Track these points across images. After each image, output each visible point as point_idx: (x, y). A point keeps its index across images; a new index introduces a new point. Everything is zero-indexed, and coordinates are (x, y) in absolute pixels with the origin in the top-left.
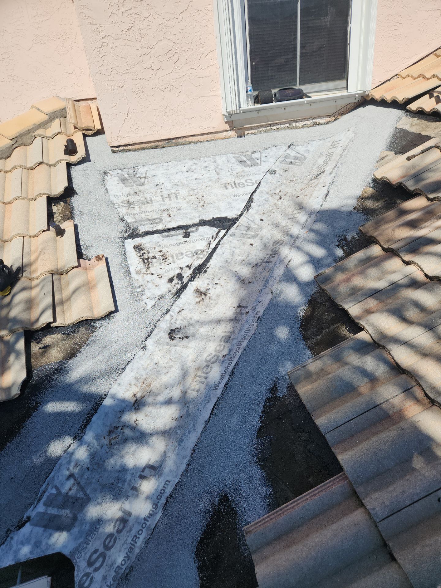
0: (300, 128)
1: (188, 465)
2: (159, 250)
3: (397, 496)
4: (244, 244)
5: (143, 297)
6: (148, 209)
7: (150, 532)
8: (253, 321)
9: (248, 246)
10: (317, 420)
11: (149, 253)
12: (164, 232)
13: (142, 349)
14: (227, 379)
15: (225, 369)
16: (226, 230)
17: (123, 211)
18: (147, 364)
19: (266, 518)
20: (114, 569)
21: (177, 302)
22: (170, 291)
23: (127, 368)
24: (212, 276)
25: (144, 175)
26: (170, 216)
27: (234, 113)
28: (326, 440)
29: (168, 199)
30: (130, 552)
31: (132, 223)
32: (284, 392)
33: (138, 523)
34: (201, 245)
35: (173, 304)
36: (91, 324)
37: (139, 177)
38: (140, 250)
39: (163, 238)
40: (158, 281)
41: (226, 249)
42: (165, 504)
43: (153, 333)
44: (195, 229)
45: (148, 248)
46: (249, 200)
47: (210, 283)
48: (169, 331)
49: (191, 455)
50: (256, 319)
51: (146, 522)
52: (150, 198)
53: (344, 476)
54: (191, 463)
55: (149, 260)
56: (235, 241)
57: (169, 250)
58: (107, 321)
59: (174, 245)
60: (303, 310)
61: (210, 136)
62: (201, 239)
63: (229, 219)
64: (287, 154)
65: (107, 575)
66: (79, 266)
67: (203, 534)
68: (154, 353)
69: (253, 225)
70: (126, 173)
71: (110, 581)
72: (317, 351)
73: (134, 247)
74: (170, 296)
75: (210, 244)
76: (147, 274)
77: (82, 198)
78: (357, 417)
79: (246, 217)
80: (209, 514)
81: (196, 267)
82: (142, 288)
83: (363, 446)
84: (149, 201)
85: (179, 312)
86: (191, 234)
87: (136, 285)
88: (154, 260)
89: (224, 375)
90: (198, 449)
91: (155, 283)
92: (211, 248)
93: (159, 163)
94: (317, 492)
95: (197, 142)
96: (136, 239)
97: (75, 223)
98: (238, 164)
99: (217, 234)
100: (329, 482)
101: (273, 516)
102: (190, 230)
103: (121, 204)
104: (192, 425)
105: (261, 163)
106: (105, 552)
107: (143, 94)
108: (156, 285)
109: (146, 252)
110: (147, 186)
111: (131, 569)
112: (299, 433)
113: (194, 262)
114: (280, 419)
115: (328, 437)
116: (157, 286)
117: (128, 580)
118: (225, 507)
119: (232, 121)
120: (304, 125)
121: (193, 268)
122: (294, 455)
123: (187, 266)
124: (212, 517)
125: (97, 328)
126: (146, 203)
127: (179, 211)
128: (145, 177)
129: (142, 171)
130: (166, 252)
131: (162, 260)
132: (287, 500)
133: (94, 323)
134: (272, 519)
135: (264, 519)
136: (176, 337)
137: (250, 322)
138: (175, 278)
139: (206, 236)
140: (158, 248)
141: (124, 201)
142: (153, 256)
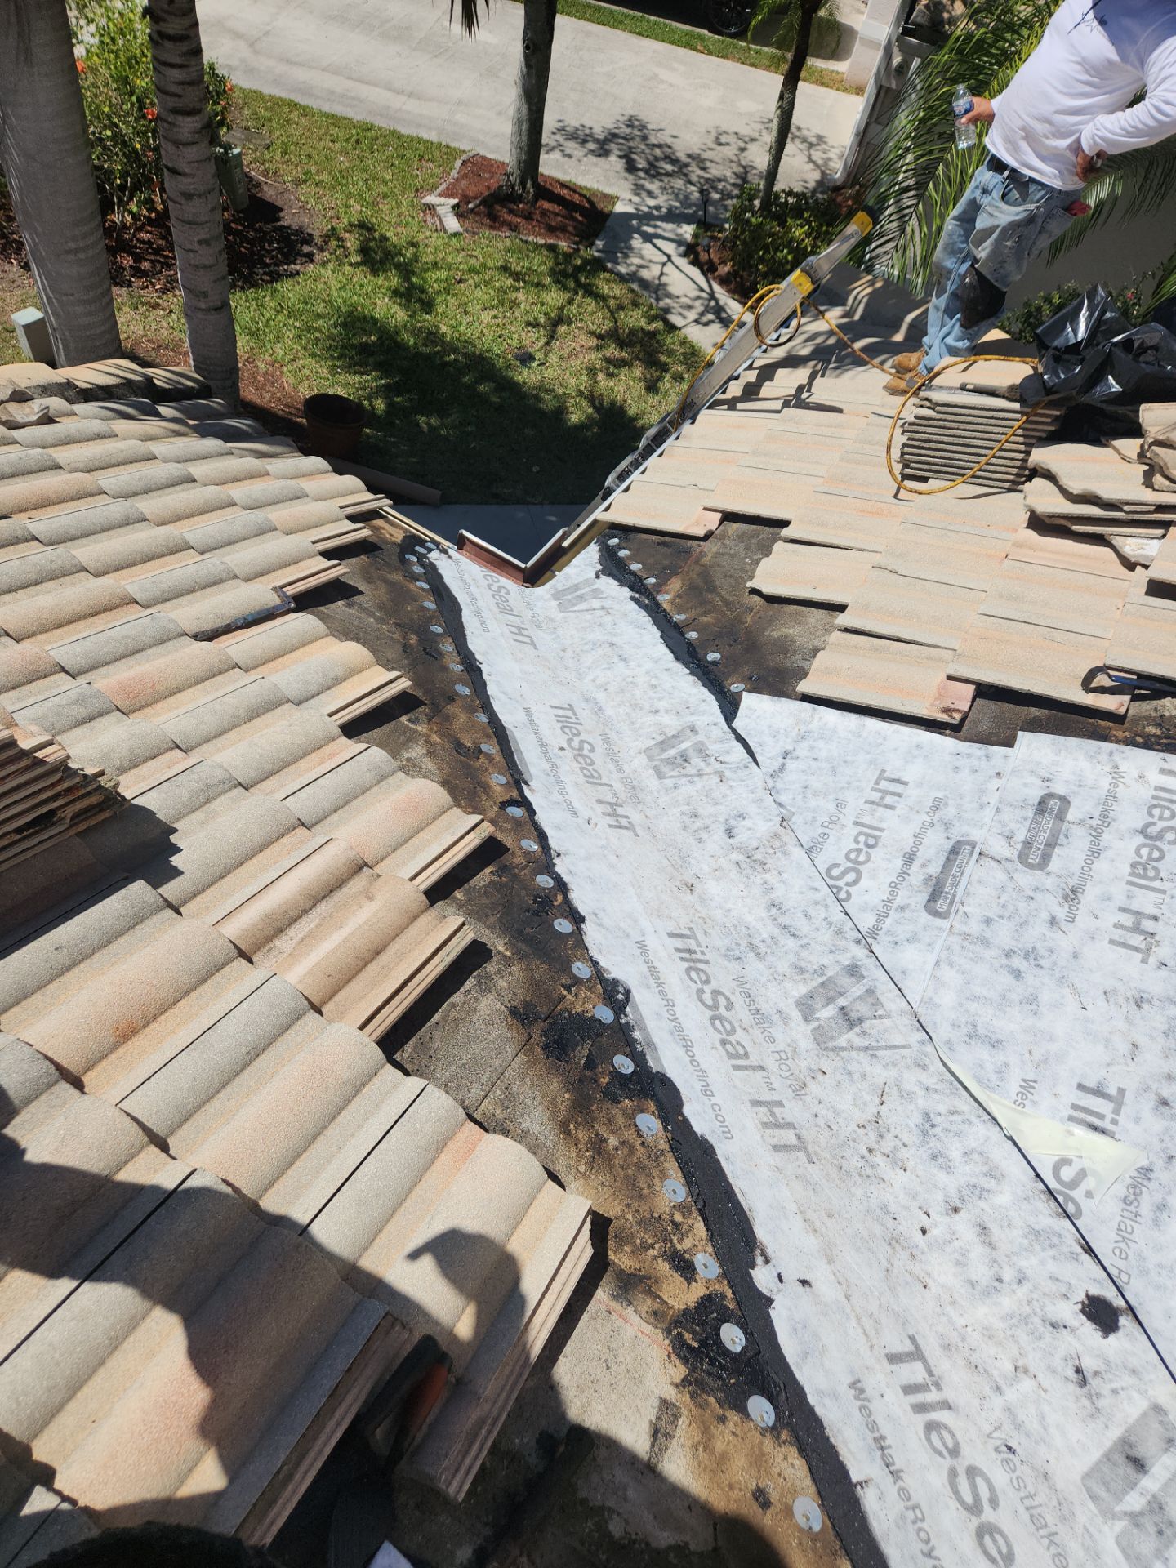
56: (825, 961)
62: (889, 901)
69: (852, 1036)
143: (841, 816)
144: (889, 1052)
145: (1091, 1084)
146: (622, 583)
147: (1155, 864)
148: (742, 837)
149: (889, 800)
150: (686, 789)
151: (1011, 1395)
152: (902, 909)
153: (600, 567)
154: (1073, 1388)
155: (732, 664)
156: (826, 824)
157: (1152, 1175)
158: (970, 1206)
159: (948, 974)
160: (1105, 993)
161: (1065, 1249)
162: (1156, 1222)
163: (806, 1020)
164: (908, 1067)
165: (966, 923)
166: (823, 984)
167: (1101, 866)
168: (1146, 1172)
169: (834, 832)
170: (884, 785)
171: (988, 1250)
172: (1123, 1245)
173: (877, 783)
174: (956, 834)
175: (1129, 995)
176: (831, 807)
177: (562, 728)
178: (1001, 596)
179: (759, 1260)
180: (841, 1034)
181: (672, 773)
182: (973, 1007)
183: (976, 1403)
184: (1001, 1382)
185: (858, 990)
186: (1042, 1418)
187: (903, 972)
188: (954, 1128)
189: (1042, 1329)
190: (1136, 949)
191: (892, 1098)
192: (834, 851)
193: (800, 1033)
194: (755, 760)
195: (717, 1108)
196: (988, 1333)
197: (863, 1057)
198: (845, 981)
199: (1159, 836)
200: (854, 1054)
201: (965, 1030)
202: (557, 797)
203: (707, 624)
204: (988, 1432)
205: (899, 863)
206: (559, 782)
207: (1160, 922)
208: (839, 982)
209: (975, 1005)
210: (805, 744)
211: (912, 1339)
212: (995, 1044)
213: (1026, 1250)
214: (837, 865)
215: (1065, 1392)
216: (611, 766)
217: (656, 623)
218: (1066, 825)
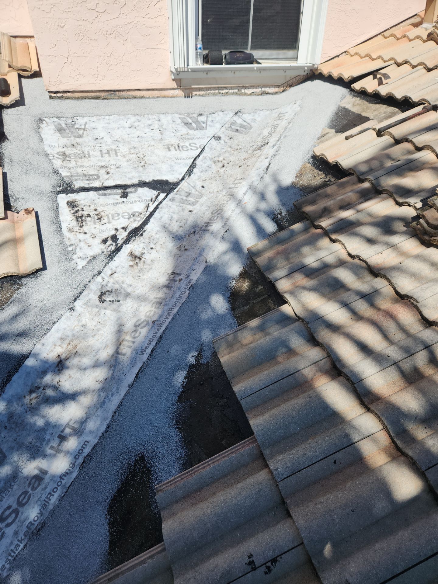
0: (248, 95)
1: (108, 426)
2: (94, 209)
3: (298, 458)
4: (183, 210)
5: (74, 257)
6: (86, 164)
7: (65, 490)
8: (185, 289)
9: (186, 213)
10: (235, 387)
11: (83, 210)
12: (100, 190)
13: (70, 310)
14: (155, 345)
15: (153, 334)
16: (166, 194)
17: (58, 163)
18: (74, 326)
19: (177, 478)
20: (26, 525)
21: (110, 264)
22: (103, 252)
23: (53, 329)
24: (147, 240)
25: (83, 127)
26: (108, 173)
27: (181, 70)
28: (241, 405)
29: (107, 155)
30: (43, 509)
31: (67, 177)
32: (208, 359)
33: (54, 481)
34: (139, 207)
35: (105, 266)
36: (16, 281)
37: (77, 128)
38: (74, 207)
39: (99, 196)
40: (90, 241)
41: (164, 213)
42: (82, 463)
43: (83, 294)
44: (134, 189)
45: (82, 205)
46: (191, 165)
47: (145, 247)
48: (99, 294)
49: (112, 417)
50: (189, 287)
51: (61, 480)
52: (88, 152)
53: (254, 439)
54: (111, 425)
55: (83, 218)
56: (175, 206)
57: (105, 209)
58: (33, 279)
59: (111, 204)
60: (234, 281)
61: (156, 92)
62: (139, 201)
63: (170, 183)
64: (234, 120)
65: (18, 531)
66: (6, 218)
67: (117, 491)
68: (83, 315)
69: (193, 191)
70: (63, 122)
71: (21, 535)
72: (243, 321)
73: (68, 203)
74: (103, 257)
75: (148, 207)
76: (80, 233)
77: (14, 145)
78: (271, 385)
79: (187, 182)
80: (125, 473)
81: (132, 230)
82: (73, 246)
83: (274, 412)
84: (87, 156)
85: (111, 275)
86: (129, 195)
87: (68, 243)
88: (89, 219)
89: (151, 340)
90: (119, 412)
91: (88, 243)
92: (149, 211)
93: (100, 116)
94: (227, 453)
95: (142, 97)
96: (70, 195)
97: (5, 171)
98: (183, 126)
99: (157, 197)
100: (240, 445)
101: (185, 476)
102: (128, 190)
103: (56, 156)
104: (115, 388)
105: (206, 127)
106: (19, 508)
107: (86, 37)
108: (89, 244)
109: (80, 209)
110: (85, 139)
111: (43, 525)
112: (218, 399)
113: (130, 224)
114: (201, 385)
115: (243, 403)
116: (89, 246)
117: (40, 535)
118: (140, 467)
119: (180, 79)
120: (252, 93)
121: (129, 230)
122: (211, 419)
123: (123, 228)
124: (127, 476)
125: (22, 285)
126: (83, 157)
127: (118, 169)
128: (84, 129)
129: (81, 121)
130: (102, 211)
131: (97, 219)
132: (200, 461)
133: (20, 279)
134: (183, 479)
135: (175, 479)
136: (106, 300)
137: (182, 289)
138: (109, 239)
139: (144, 198)
140: (93, 206)
141: (60, 152)
142: (87, 214)
152: (139, 197)
166: (183, 203)
198: (177, 200)
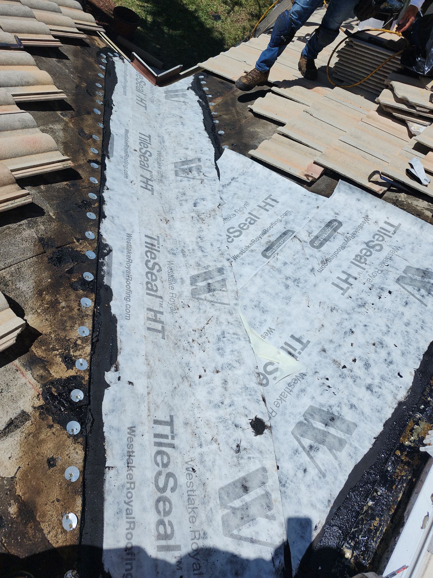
143: (245, 209)
144: (220, 305)
145: (297, 336)
146: (197, 94)
147: (366, 257)
148: (199, 208)
149: (268, 207)
150: (185, 183)
151: (205, 449)
152: (252, 251)
153: (191, 86)
154: (233, 452)
155: (227, 137)
156: (237, 211)
157: (305, 377)
158: (224, 372)
159: (258, 280)
160: (320, 303)
161: (255, 397)
162: (298, 396)
163: (191, 284)
164: (225, 312)
165: (275, 262)
166: (205, 273)
167: (343, 253)
168: (303, 375)
169: (239, 215)
170: (269, 201)
171: (223, 390)
172: (280, 402)
173: (266, 199)
174: (289, 227)
175: (329, 306)
176: (242, 204)
177: (140, 143)
178: (352, 135)
179: (113, 369)
180: (204, 293)
181: (182, 175)
182: (263, 295)
183: (188, 448)
184: (203, 442)
185: (219, 278)
186: (214, 462)
187: (241, 276)
188: (232, 340)
189: (231, 426)
190: (342, 289)
191: (212, 324)
192: (235, 223)
193: (187, 289)
194: (219, 179)
195: (128, 306)
196: (208, 423)
197: (208, 305)
198: (215, 273)
199: (373, 247)
200: (205, 302)
201: (254, 303)
202: (121, 167)
203: (225, 119)
204: (187, 461)
205: (260, 233)
206: (126, 162)
207: (357, 280)
208: (212, 273)
209: (264, 295)
210: (243, 177)
211: (171, 417)
212: (264, 311)
213: (239, 394)
214: (233, 228)
215: (228, 453)
216: (156, 165)
217: (204, 114)
218: (336, 234)
